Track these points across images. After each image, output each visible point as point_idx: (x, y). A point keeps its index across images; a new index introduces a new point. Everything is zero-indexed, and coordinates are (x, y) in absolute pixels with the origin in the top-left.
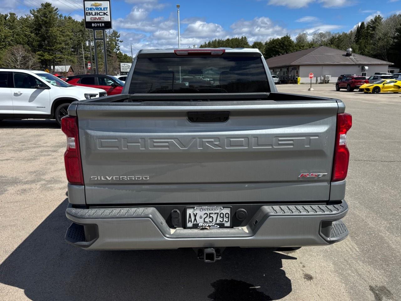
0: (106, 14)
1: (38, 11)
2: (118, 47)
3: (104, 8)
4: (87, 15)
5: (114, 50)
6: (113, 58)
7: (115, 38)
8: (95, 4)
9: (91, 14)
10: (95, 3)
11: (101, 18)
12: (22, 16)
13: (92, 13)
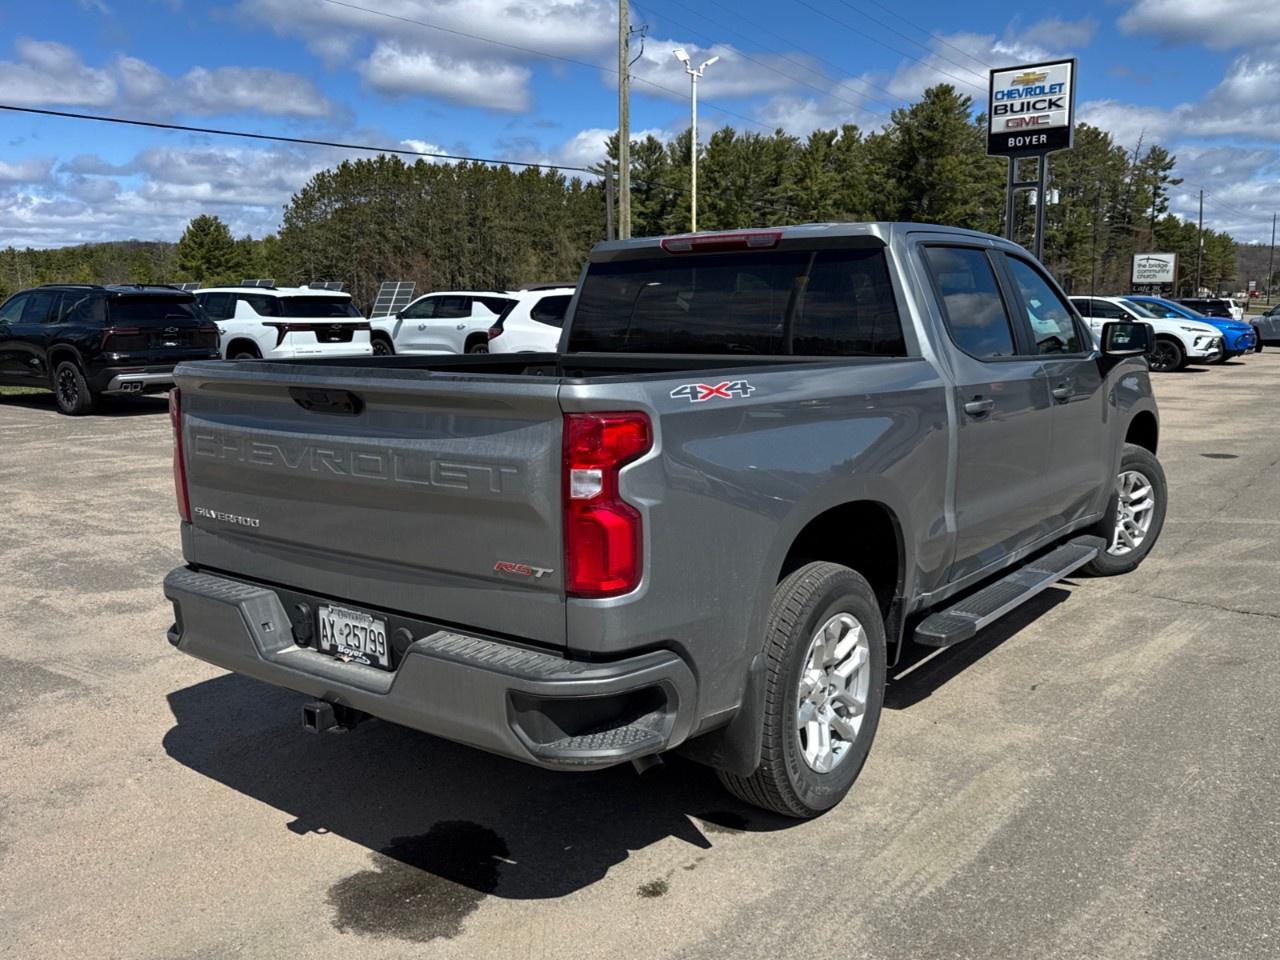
0: (1058, 103)
1: (914, 113)
2: (1162, 202)
3: (1052, 86)
4: (996, 113)
5: (1145, 212)
6: (1140, 237)
7: (1155, 173)
8: (1027, 78)
9: (1009, 108)
10: (1025, 74)
11: (1038, 117)
12: (873, 133)
13: (1012, 105)
